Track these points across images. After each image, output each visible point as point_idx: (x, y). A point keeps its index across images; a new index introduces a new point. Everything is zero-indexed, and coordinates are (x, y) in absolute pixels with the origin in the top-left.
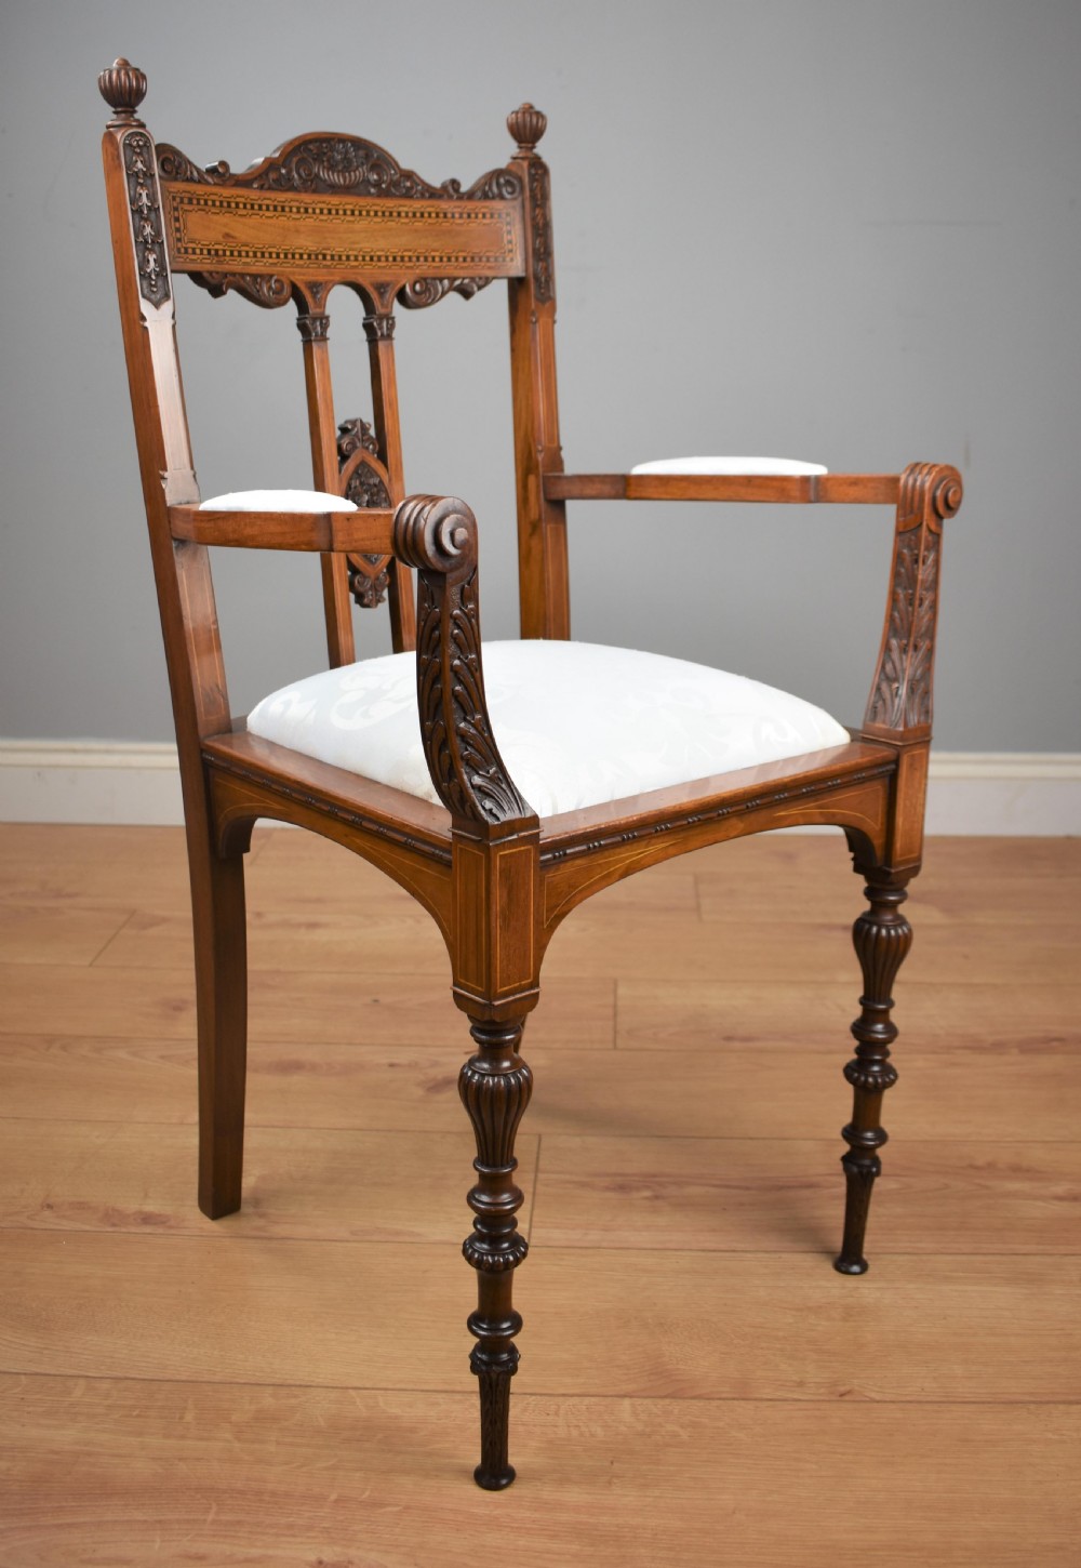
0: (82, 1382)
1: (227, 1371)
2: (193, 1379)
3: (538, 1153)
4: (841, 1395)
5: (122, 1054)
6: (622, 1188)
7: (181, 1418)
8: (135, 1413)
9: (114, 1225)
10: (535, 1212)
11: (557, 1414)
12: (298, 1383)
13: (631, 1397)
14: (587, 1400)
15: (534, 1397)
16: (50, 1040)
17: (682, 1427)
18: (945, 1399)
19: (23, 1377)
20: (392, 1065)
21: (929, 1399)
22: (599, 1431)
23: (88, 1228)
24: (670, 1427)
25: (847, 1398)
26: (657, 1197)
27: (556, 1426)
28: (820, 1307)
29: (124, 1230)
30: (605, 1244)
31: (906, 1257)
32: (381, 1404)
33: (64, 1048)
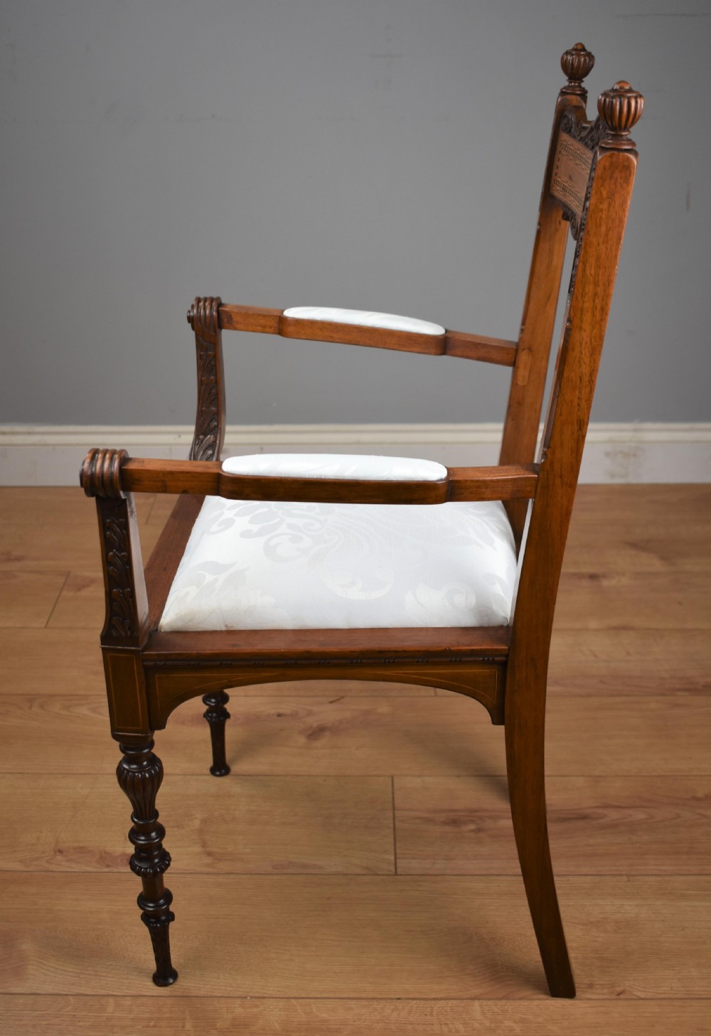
0: (111, 1000)
1: (207, 986)
2: (186, 994)
3: (393, 793)
4: (618, 994)
5: (84, 711)
6: (455, 822)
7: (183, 1027)
8: (152, 1024)
9: (108, 866)
10: (398, 844)
11: (431, 1014)
12: (256, 995)
13: (479, 999)
14: (451, 1003)
15: (415, 1001)
16: (31, 699)
17: (515, 1022)
18: (687, 996)
19: (70, 997)
20: (279, 715)
21: (676, 996)
22: (461, 1027)
23: (90, 869)
24: (507, 1023)
25: (622, 996)
26: (479, 830)
27: (432, 1024)
28: (599, 922)
29: (115, 870)
30: (448, 872)
31: (653, 878)
32: (314, 1010)
33: (42, 706)
